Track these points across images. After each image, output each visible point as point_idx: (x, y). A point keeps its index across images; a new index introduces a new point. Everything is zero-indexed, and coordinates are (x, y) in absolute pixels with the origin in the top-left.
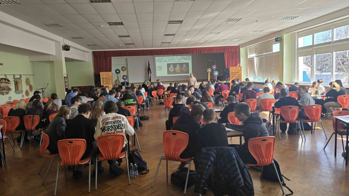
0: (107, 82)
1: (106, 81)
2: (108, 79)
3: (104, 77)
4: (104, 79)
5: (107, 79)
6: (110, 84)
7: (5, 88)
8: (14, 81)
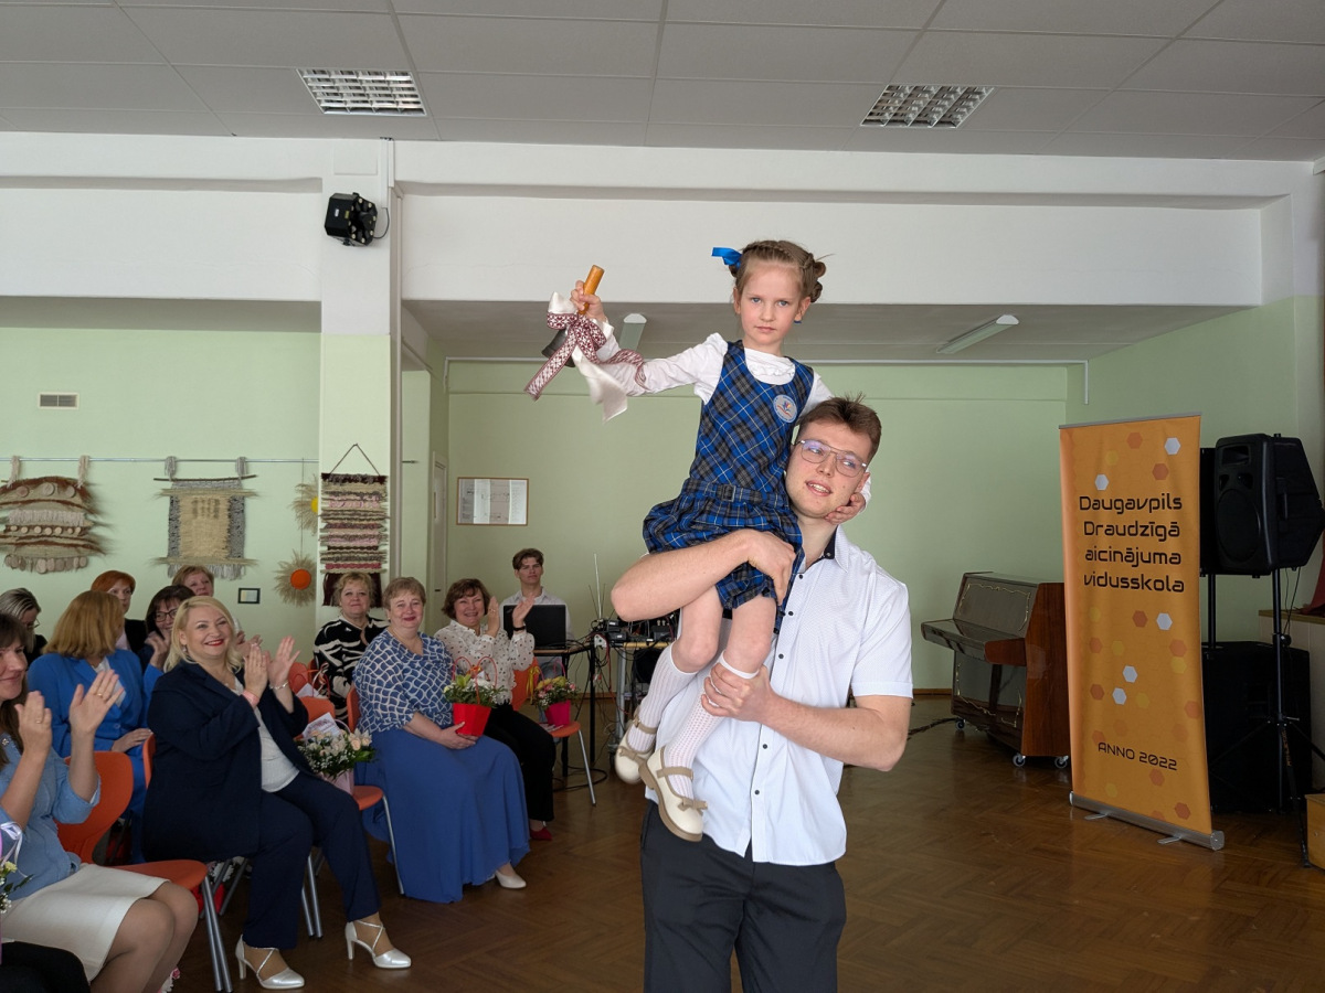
0: (1131, 557)
1: (1123, 544)
2: (1143, 516)
3: (1103, 483)
4: (1105, 518)
5: (1130, 517)
6: (1162, 585)
7: (48, 531)
8: (167, 500)
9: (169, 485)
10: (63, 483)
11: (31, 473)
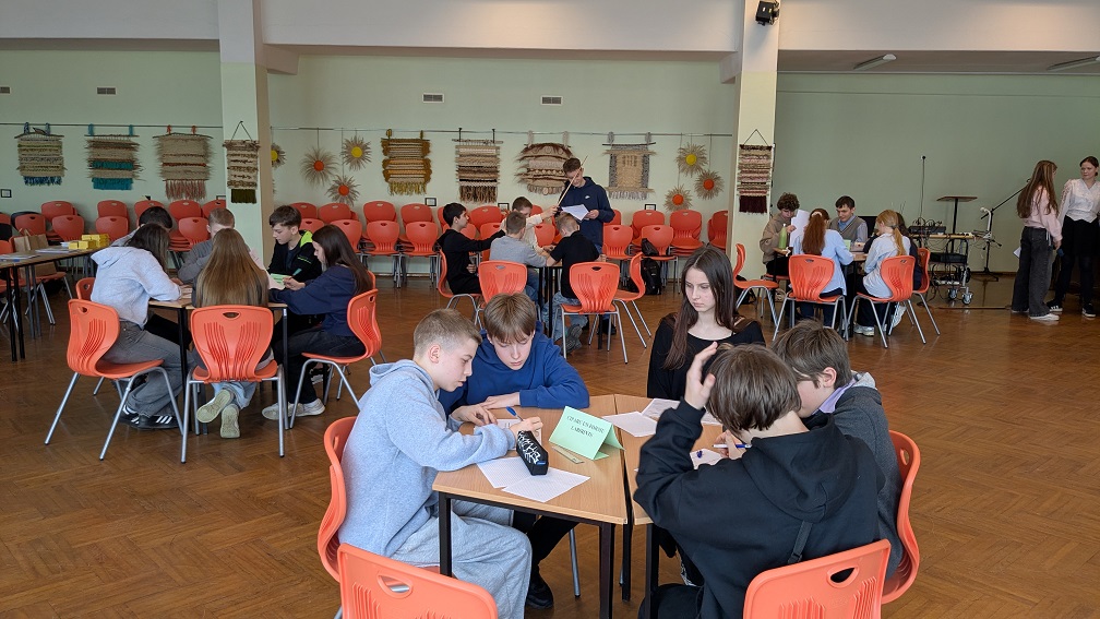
7: (549, 172)
8: (608, 157)
9: (609, 148)
10: (556, 147)
11: (538, 141)
